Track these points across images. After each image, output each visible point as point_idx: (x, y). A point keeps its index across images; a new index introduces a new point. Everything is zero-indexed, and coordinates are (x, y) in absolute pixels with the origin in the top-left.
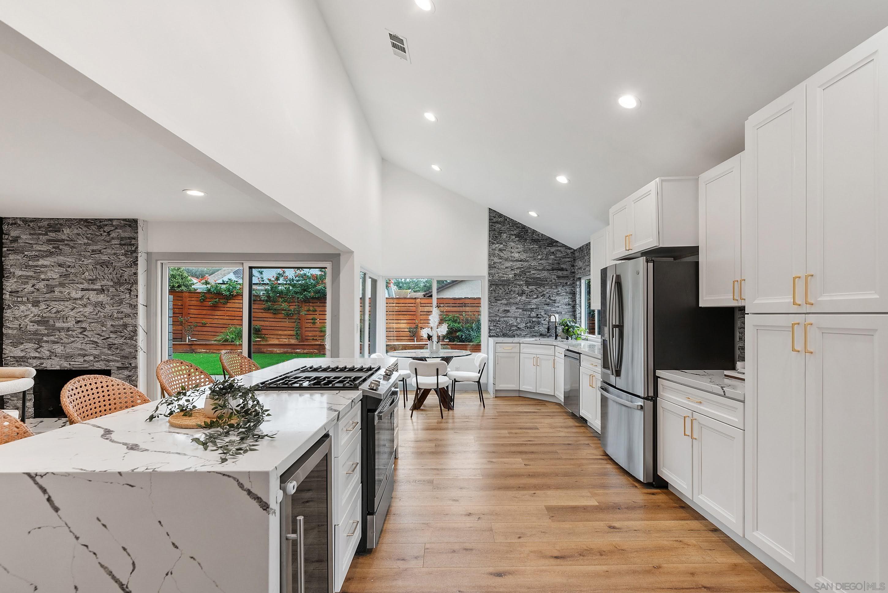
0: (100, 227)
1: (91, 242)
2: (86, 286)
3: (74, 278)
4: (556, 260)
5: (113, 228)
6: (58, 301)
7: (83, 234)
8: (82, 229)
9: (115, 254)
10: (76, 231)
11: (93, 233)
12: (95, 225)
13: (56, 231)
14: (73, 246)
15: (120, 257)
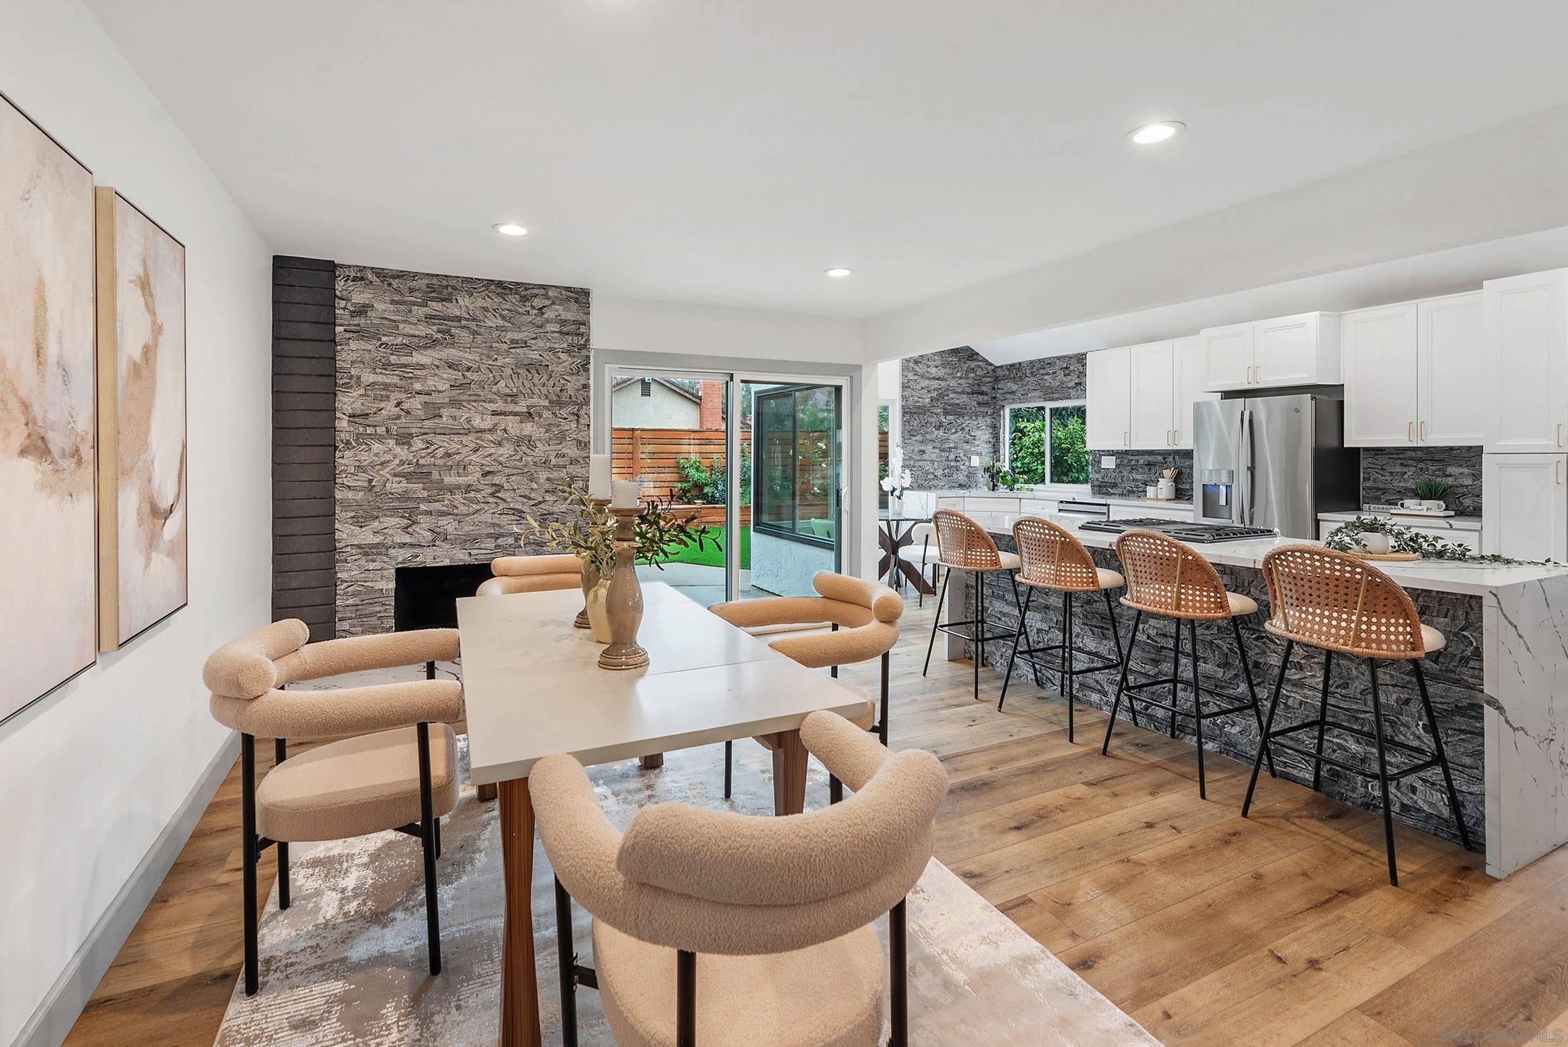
0: (525, 299)
1: (511, 325)
2: (500, 406)
3: (479, 392)
4: (976, 380)
5: (547, 302)
6: (449, 434)
7: (495, 310)
8: (492, 299)
9: (551, 349)
10: (480, 302)
11: (512, 308)
12: (516, 293)
13: (443, 300)
14: (475, 331)
15: (560, 355)
